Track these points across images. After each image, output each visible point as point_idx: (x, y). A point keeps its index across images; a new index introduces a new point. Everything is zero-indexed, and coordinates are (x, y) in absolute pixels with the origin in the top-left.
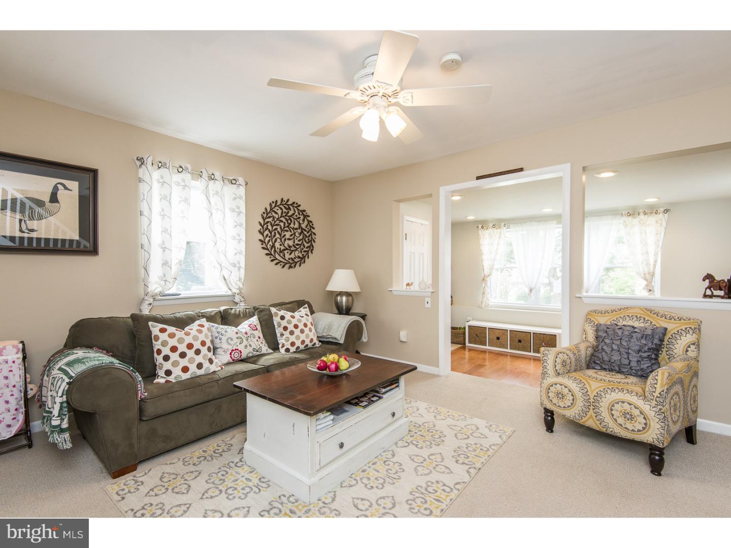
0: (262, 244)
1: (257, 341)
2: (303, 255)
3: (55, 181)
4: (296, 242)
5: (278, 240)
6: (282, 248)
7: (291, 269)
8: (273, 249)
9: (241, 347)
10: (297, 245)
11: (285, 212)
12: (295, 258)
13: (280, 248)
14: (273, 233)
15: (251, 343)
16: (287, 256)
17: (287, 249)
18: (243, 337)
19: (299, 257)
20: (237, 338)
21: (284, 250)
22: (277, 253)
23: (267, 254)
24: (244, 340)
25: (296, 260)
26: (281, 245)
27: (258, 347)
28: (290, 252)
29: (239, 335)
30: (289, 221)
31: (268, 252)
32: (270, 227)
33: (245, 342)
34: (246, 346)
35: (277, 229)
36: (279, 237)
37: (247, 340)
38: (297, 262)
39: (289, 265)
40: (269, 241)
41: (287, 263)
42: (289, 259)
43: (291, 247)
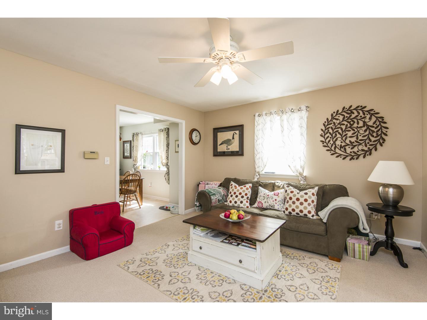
0: (323, 144)
1: (273, 201)
2: (369, 148)
3: (233, 132)
4: (360, 138)
5: (339, 139)
6: (343, 144)
7: (352, 160)
8: (334, 146)
9: (263, 202)
10: (361, 140)
11: (347, 117)
12: (358, 151)
13: (341, 145)
14: (334, 135)
15: (269, 201)
16: (349, 150)
17: (348, 145)
18: (266, 197)
19: (363, 150)
20: (263, 197)
21: (345, 146)
22: (338, 148)
23: (328, 150)
24: (266, 198)
25: (359, 153)
26: (342, 142)
27: (273, 205)
28: (351, 147)
29: (265, 195)
30: (352, 123)
31: (328, 148)
32: (331, 131)
33: (266, 200)
34: (265, 202)
35: (338, 131)
36: (340, 136)
37: (267, 199)
38: (360, 155)
39: (351, 157)
40: (329, 141)
41: (348, 156)
42: (351, 152)
43: (353, 143)
